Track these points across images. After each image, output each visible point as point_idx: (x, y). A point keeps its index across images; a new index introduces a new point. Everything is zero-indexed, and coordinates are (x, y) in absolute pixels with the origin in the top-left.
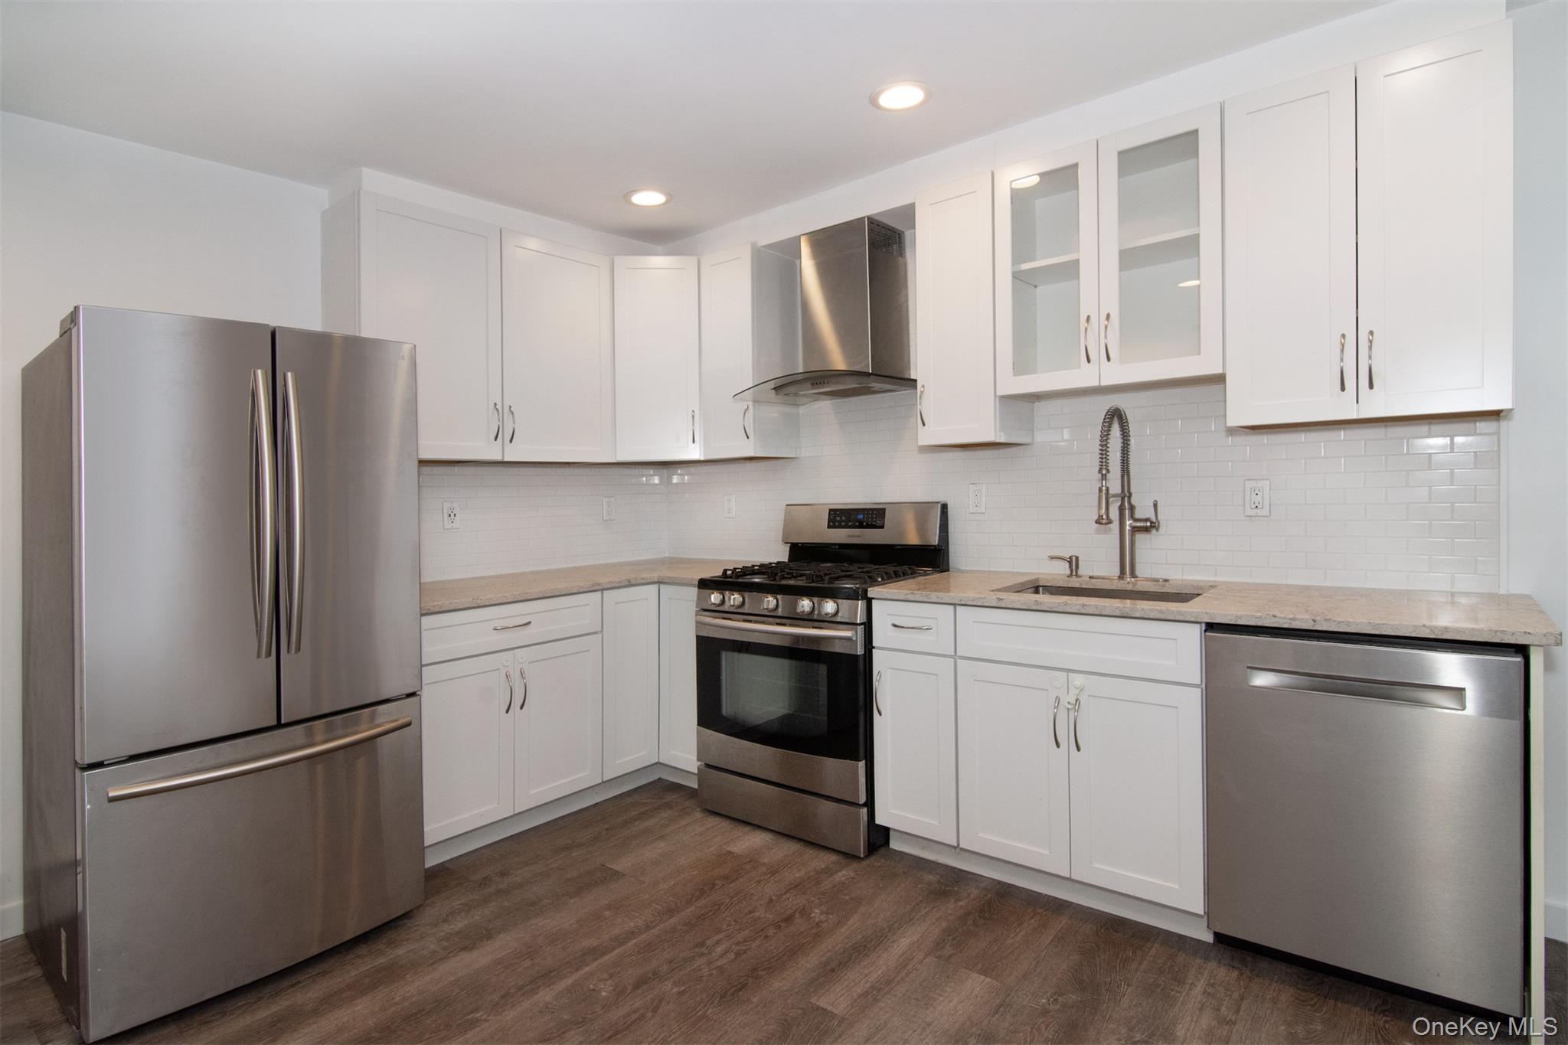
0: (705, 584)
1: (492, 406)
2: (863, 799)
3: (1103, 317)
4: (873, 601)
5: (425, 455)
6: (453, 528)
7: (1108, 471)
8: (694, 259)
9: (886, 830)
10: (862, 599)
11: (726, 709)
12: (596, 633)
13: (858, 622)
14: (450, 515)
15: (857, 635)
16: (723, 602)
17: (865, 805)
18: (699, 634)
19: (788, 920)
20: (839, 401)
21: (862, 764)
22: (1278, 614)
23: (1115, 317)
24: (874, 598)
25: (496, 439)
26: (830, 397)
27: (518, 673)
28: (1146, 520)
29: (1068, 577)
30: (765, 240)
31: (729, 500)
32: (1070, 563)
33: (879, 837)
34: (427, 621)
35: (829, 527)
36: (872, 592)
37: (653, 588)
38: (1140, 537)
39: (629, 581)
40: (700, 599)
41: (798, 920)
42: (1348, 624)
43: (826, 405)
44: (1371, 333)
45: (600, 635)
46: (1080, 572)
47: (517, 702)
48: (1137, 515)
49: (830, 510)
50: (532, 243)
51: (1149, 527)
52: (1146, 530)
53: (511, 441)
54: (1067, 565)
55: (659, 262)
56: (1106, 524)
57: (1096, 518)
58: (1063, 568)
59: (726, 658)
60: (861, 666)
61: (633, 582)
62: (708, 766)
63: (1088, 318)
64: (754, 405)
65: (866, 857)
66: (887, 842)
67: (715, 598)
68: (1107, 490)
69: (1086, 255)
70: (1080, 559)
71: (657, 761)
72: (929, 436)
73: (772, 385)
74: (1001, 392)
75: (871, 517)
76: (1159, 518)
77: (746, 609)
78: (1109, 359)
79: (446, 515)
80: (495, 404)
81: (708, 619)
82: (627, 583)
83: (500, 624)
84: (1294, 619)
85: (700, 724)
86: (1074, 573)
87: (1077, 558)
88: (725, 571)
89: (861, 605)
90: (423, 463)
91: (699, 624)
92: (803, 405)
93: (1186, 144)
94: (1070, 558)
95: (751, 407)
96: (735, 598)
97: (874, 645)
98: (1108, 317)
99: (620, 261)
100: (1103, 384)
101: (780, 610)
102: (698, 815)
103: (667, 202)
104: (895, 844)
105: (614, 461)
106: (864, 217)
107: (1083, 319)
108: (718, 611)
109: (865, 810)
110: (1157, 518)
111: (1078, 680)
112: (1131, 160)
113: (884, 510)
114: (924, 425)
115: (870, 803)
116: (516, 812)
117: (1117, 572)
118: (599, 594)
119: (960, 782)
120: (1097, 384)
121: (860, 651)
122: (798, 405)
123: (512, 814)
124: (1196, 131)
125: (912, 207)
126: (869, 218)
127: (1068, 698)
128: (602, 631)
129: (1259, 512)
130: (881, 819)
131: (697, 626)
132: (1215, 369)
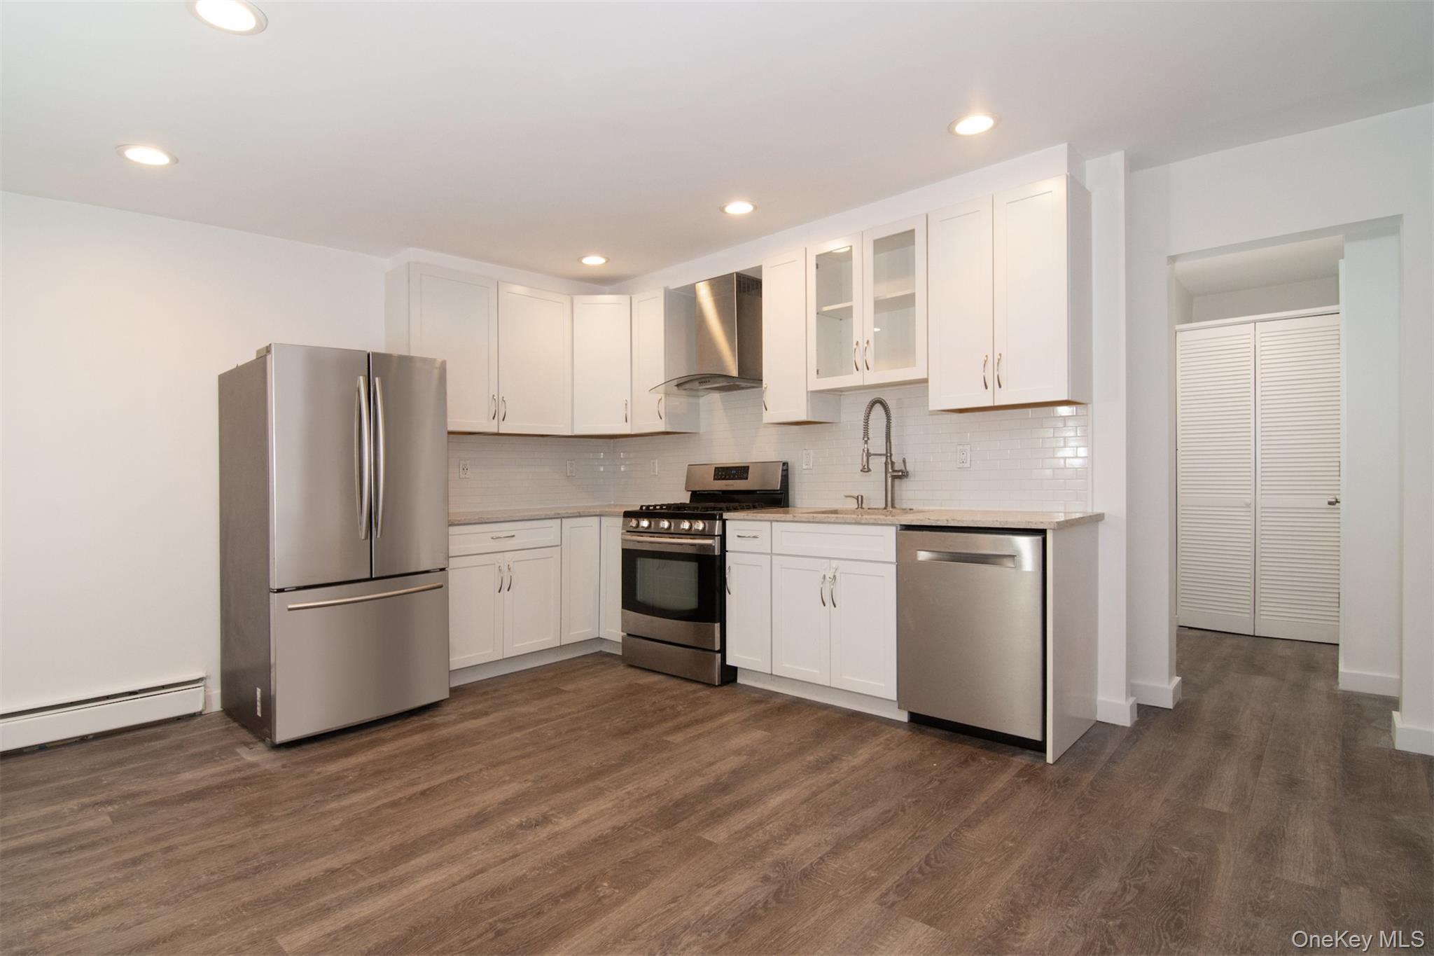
0: (628, 515)
1: (491, 396)
2: (717, 647)
3: (865, 342)
4: (727, 521)
5: (451, 428)
6: (465, 478)
7: (868, 439)
8: (628, 297)
9: (735, 669)
10: (719, 520)
11: (640, 596)
12: (557, 546)
13: (716, 534)
14: (464, 469)
15: (715, 543)
16: (638, 525)
17: (718, 652)
18: (625, 547)
19: (662, 710)
20: (724, 394)
21: (717, 625)
22: (932, 518)
23: (871, 343)
24: (727, 519)
25: (494, 418)
26: (717, 391)
27: (506, 567)
28: (899, 471)
29: (857, 509)
30: (673, 287)
31: (654, 463)
32: (858, 499)
33: (730, 673)
34: (452, 530)
35: (714, 479)
36: (726, 516)
37: (596, 519)
38: (897, 481)
39: (579, 513)
40: (624, 525)
41: (668, 710)
42: (963, 521)
43: (716, 396)
44: (1000, 355)
45: (560, 547)
46: (864, 506)
47: (506, 586)
48: (896, 468)
49: (716, 468)
50: (518, 289)
51: (901, 475)
52: (899, 477)
53: (503, 420)
54: (856, 501)
55: (606, 300)
56: (867, 472)
57: (861, 468)
58: (853, 504)
59: (641, 562)
60: (718, 563)
61: (582, 514)
62: (628, 635)
63: (857, 343)
64: (665, 397)
65: (719, 686)
66: (735, 680)
67: (634, 523)
68: (868, 450)
69: (856, 303)
70: (864, 497)
71: (597, 636)
72: (769, 416)
73: (675, 382)
74: (811, 388)
75: (741, 472)
76: (907, 468)
77: (652, 530)
78: (868, 369)
79: (461, 468)
80: (493, 396)
81: (629, 537)
82: (578, 514)
83: (495, 535)
84: (938, 520)
85: (623, 607)
86: (860, 506)
87: (862, 497)
88: (642, 506)
89: (718, 524)
90: (450, 433)
91: (624, 541)
92: (702, 396)
93: (907, 238)
94: (858, 497)
95: (663, 398)
96: (645, 523)
97: (727, 549)
98: (868, 342)
99: (576, 298)
100: (865, 384)
101: (672, 528)
102: (621, 667)
103: (607, 262)
104: (740, 680)
105: (570, 434)
106: (733, 273)
107: (855, 343)
108: (637, 531)
109: (719, 656)
110: (905, 468)
111: (834, 563)
112: (881, 245)
113: (748, 467)
114: (766, 409)
115: (723, 651)
116: (505, 657)
117: (884, 506)
118: (559, 520)
120: (862, 384)
121: (717, 552)
122: (698, 397)
123: (501, 658)
124: (913, 231)
125: (761, 267)
126: (737, 273)
127: (830, 575)
128: (561, 545)
129: (965, 465)
130: (730, 661)
131: (622, 543)
132: (922, 376)
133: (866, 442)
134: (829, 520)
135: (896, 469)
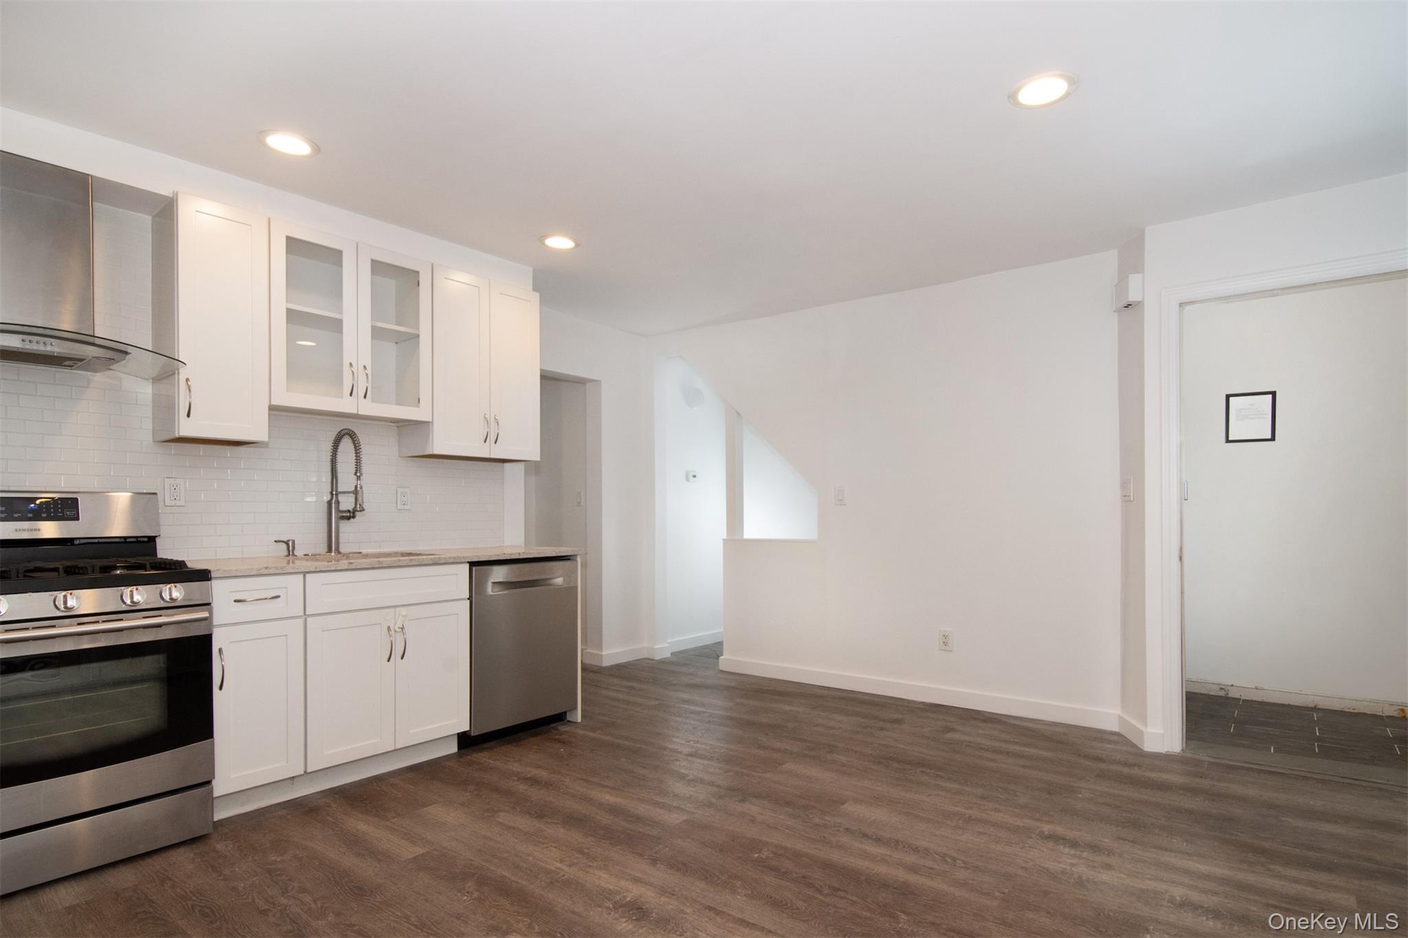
3: (362, 366)
23: (369, 367)
29: (287, 556)
32: (288, 545)
38: (344, 522)
51: (350, 515)
52: (348, 518)
63: (351, 365)
70: (296, 543)
74: (274, 402)
78: (365, 397)
86: (291, 553)
87: (294, 541)
94: (288, 541)
98: (365, 367)
100: (359, 413)
107: (346, 364)
111: (403, 611)
119: (308, 719)
120: (356, 412)
124: (417, 273)
133: (359, 478)
134: (400, 564)
135: (341, 509)
